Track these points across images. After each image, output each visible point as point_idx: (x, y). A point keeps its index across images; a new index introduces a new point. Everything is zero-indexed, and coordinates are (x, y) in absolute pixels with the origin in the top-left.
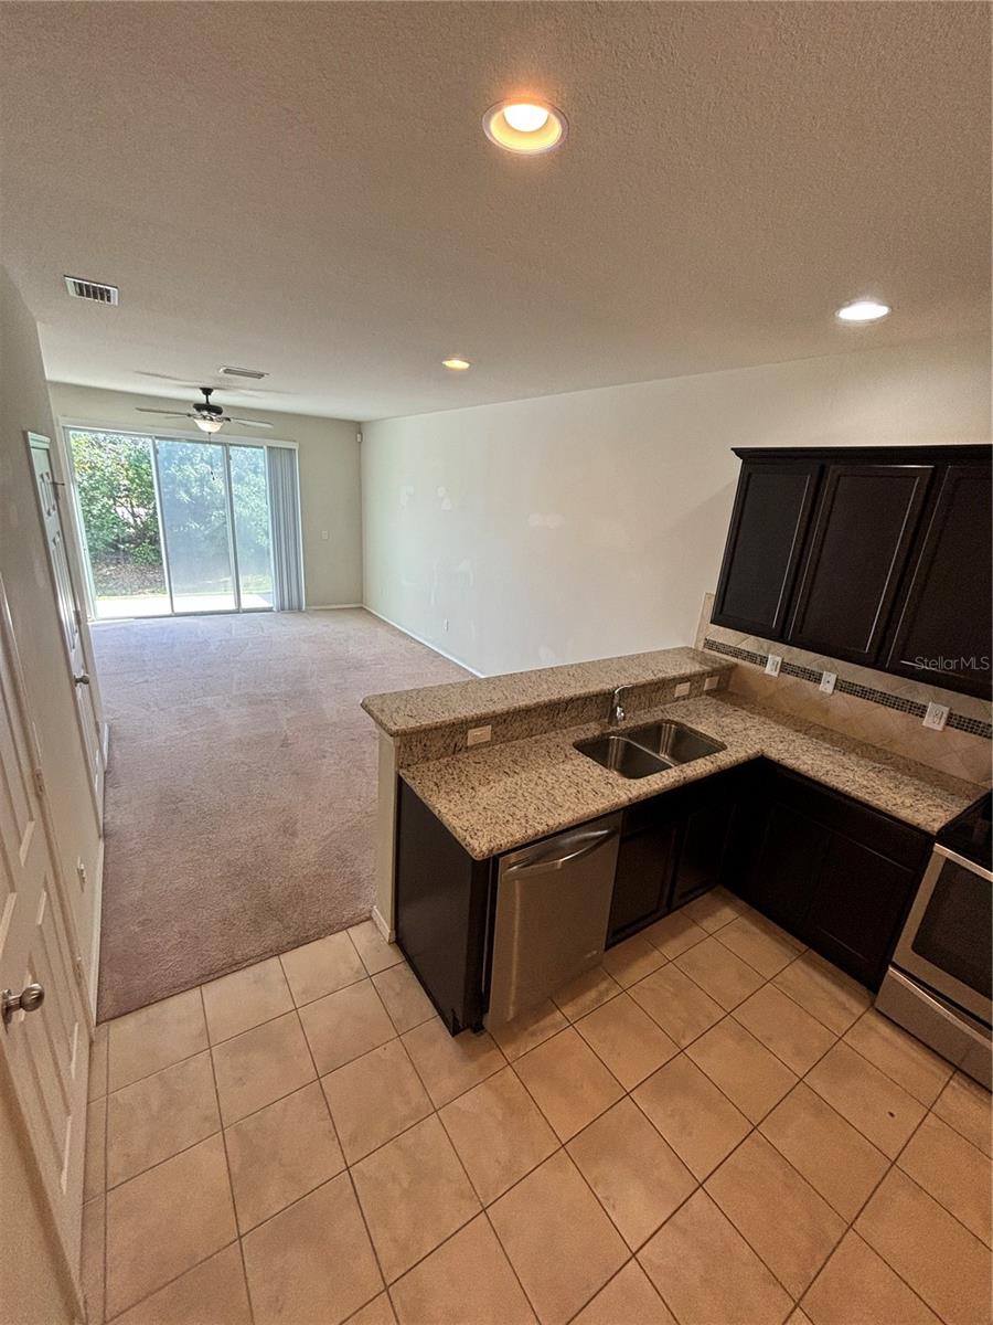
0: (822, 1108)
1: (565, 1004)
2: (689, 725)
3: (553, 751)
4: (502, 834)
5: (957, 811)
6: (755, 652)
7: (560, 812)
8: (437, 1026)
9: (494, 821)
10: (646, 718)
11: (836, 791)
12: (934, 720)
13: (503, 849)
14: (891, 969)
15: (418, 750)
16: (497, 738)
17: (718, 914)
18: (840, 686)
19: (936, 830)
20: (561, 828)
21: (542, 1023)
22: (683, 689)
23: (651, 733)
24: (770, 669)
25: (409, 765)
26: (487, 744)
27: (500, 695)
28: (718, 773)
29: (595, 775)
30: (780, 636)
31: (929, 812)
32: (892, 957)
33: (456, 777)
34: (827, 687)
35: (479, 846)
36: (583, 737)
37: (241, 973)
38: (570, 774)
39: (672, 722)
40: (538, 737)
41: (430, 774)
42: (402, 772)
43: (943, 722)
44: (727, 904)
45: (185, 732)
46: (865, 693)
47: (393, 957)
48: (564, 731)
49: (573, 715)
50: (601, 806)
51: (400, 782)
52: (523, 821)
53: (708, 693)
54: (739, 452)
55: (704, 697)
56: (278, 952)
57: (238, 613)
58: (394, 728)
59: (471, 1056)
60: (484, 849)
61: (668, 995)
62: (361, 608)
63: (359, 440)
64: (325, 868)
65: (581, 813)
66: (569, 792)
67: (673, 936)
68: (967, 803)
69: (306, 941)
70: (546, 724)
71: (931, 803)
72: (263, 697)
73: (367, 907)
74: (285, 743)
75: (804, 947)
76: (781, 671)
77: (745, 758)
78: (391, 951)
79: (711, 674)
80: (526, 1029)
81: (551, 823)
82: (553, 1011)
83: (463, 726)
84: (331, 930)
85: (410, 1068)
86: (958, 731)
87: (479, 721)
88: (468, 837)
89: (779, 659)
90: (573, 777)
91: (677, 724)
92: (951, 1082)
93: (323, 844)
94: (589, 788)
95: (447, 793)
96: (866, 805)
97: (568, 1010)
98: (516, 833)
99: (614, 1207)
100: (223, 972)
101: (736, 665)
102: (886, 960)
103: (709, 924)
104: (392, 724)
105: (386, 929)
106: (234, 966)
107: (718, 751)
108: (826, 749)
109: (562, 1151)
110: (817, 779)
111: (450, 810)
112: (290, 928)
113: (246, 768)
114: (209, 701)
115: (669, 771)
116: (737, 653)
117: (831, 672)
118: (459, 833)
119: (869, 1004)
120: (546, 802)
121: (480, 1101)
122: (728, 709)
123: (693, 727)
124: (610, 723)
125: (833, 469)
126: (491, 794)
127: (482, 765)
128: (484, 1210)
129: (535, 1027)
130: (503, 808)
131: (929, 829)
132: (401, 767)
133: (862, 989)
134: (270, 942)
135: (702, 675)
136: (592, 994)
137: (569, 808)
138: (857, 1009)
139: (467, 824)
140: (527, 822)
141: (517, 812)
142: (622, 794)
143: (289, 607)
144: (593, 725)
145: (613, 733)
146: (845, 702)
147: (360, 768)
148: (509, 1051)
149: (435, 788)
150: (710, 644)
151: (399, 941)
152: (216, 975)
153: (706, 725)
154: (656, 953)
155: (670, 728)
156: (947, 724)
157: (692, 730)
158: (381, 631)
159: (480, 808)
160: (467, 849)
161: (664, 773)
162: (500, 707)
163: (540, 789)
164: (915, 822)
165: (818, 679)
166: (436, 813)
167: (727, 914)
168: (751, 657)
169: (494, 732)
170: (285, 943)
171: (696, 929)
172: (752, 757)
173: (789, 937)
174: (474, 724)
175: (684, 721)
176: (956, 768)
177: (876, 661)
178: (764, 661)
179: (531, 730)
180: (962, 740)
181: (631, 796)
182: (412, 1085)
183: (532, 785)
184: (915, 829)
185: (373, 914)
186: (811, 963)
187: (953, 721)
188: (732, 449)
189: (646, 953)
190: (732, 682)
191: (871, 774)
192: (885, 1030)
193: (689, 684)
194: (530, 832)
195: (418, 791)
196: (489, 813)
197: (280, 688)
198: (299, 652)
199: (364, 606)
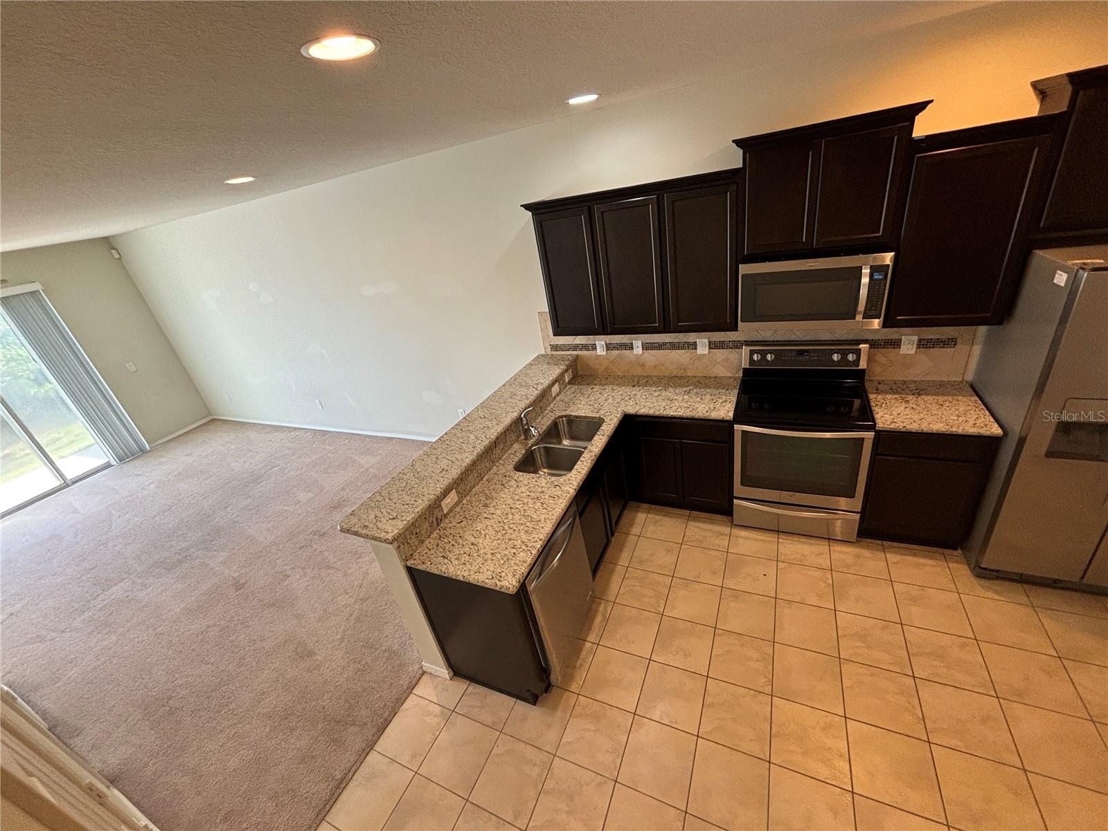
0: (737, 594)
1: (588, 635)
2: (573, 414)
3: (504, 482)
4: (518, 565)
5: (734, 399)
6: (586, 343)
7: (541, 525)
8: (521, 707)
9: (505, 559)
10: (544, 423)
11: (674, 418)
12: (703, 349)
13: (525, 574)
14: (735, 500)
15: (414, 541)
16: (462, 495)
17: (636, 521)
18: (646, 347)
19: (732, 417)
20: (549, 536)
21: (581, 657)
22: (556, 389)
23: (553, 432)
24: (601, 351)
25: (412, 555)
26: (457, 504)
27: (445, 461)
28: (609, 440)
29: (543, 485)
30: (604, 331)
31: (722, 407)
32: (733, 493)
33: (453, 542)
34: (638, 350)
35: (509, 583)
36: (516, 459)
37: (351, 785)
38: (528, 493)
39: (562, 417)
40: (487, 477)
41: (432, 552)
42: (409, 563)
43: (707, 348)
44: (638, 511)
45: (114, 637)
46: (661, 346)
47: (461, 685)
48: (501, 462)
49: (501, 447)
50: (562, 505)
51: (411, 571)
52: (524, 547)
53: (570, 383)
54: (527, 207)
55: (568, 387)
56: (371, 746)
57: (68, 486)
58: (390, 536)
59: (555, 708)
60: (514, 583)
61: (638, 588)
62: (213, 420)
63: (117, 256)
64: (359, 662)
65: (555, 518)
66: (536, 507)
67: (621, 551)
68: (736, 392)
69: (387, 723)
70: (487, 465)
71: (721, 401)
72: (178, 557)
73: (416, 667)
74: (238, 586)
75: (687, 512)
76: (607, 350)
77: (618, 422)
78: (456, 683)
79: (567, 370)
80: (575, 667)
81: (542, 537)
82: (584, 644)
83: (436, 504)
84: (400, 701)
85: (523, 745)
86: (715, 350)
87: (445, 493)
88: (498, 582)
89: (603, 343)
90: (532, 494)
91: (565, 416)
92: (780, 540)
93: (343, 645)
94: (547, 497)
95: (457, 559)
96: (693, 419)
97: (592, 637)
98: (526, 558)
99: (677, 723)
100: (336, 795)
101: (577, 356)
102: (731, 497)
103: (636, 530)
104: (384, 534)
105: (443, 672)
106: (340, 785)
107: (600, 425)
108: (655, 391)
109: (636, 716)
110: (662, 415)
111: (470, 570)
112: (366, 724)
113: (217, 629)
114: (116, 592)
115: (583, 455)
116: (575, 347)
117: (638, 342)
118: (489, 584)
119: (730, 524)
120: (528, 524)
121: (577, 727)
122: (587, 390)
123: (576, 414)
124: (526, 439)
125: (597, 209)
126: (488, 540)
127: (465, 523)
128: (616, 782)
129: (580, 661)
130: (504, 546)
131: (728, 418)
132: (407, 560)
133: (724, 518)
134: (359, 744)
135: (562, 375)
136: (599, 618)
137: (545, 519)
138: (727, 530)
139: (489, 573)
140: (527, 546)
141: (516, 543)
142: (569, 489)
143: (128, 455)
144: (516, 446)
145: (533, 445)
146: (652, 356)
147: (329, 567)
148: (574, 687)
149: (446, 561)
150: (555, 348)
151: (457, 672)
152: (331, 802)
153: (582, 407)
154: (618, 568)
155: (563, 420)
156: (710, 348)
157: (577, 417)
158: (252, 435)
159: (489, 556)
160: (503, 590)
161: (581, 459)
162: (455, 473)
163: (517, 517)
164: (720, 418)
165: (631, 348)
166: (462, 579)
167: (641, 517)
168: (585, 347)
169: (458, 492)
170: (370, 737)
171: (630, 538)
172: (621, 419)
173: (677, 511)
174: (443, 497)
175: (568, 413)
176: (721, 371)
177: (664, 328)
178: (594, 347)
179: (480, 475)
180: (720, 354)
181: (574, 487)
182: (530, 752)
183: (511, 517)
184: (723, 421)
185: (424, 669)
186: (696, 519)
187: (713, 346)
188: (522, 206)
189: (612, 571)
190: (579, 369)
191: (686, 397)
192: (743, 533)
193: (557, 383)
194: (534, 552)
195: (434, 570)
196: (498, 556)
197: (189, 539)
198: (180, 494)
199: (216, 417)
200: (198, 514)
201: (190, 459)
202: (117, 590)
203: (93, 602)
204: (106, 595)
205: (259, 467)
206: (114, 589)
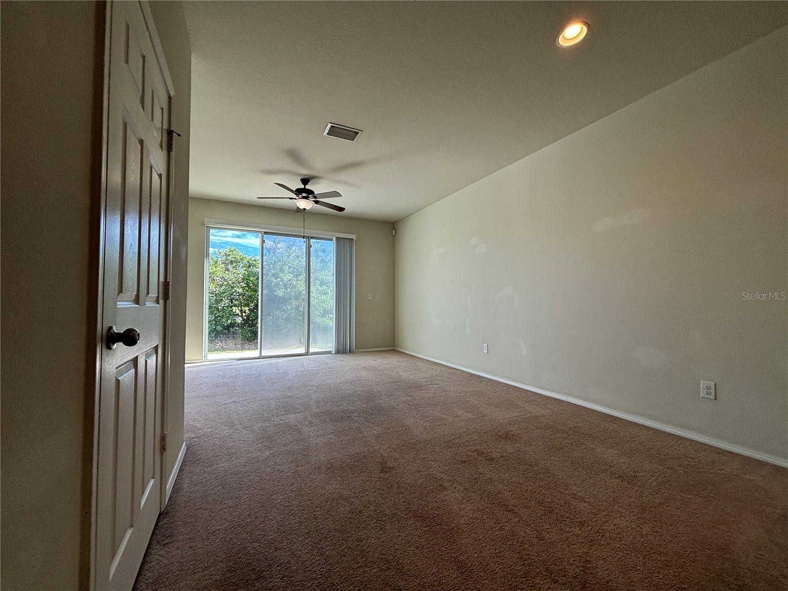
57: (308, 355)
63: (394, 234)
197: (356, 405)
198: (361, 377)
199: (395, 349)
200: (368, 393)
201: (374, 363)
202: (293, 417)
203: (275, 418)
204: (285, 417)
205: (421, 380)
206: (292, 416)
